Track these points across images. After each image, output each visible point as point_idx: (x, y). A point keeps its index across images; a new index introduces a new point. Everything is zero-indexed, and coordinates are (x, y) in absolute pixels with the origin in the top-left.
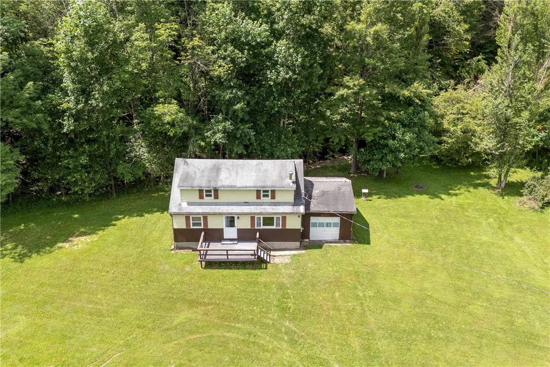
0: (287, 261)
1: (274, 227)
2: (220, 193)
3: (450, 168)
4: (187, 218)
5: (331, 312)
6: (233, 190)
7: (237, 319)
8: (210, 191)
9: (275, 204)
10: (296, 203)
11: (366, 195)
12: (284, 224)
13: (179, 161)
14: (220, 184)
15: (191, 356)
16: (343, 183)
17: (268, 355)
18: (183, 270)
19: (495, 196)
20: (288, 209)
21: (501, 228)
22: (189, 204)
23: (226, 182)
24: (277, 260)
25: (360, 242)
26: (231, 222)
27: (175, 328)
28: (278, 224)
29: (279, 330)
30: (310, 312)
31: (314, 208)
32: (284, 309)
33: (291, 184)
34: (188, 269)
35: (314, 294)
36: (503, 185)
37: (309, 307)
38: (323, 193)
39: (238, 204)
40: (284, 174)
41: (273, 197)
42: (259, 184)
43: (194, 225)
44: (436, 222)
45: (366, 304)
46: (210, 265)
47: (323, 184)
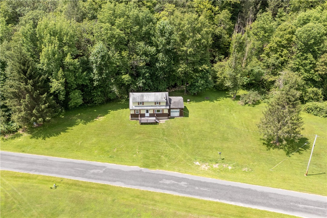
0: (164, 122)
1: (160, 113)
2: (144, 103)
3: (220, 90)
4: (135, 111)
5: (177, 135)
6: (148, 102)
7: (152, 137)
8: (141, 103)
9: (160, 106)
10: (167, 105)
11: (189, 101)
12: (163, 112)
13: (131, 93)
14: (144, 101)
15: (142, 145)
16: (180, 98)
17: (161, 144)
18: (134, 125)
19: (232, 101)
20: (164, 107)
21: (230, 111)
22: (135, 106)
23: (146, 100)
24: (161, 122)
25: (186, 117)
26: (147, 111)
27: (136, 139)
28: (161, 112)
29: (163, 139)
30: (171, 135)
31: (172, 107)
32: (164, 135)
33: (165, 100)
34: (136, 125)
35: (172, 131)
36: (235, 97)
37: (171, 134)
38: (174, 102)
39: (149, 106)
40: (163, 97)
41: (160, 104)
42: (156, 100)
43: (137, 112)
44: (210, 110)
45: (186, 133)
46: (142, 124)
47: (175, 99)
